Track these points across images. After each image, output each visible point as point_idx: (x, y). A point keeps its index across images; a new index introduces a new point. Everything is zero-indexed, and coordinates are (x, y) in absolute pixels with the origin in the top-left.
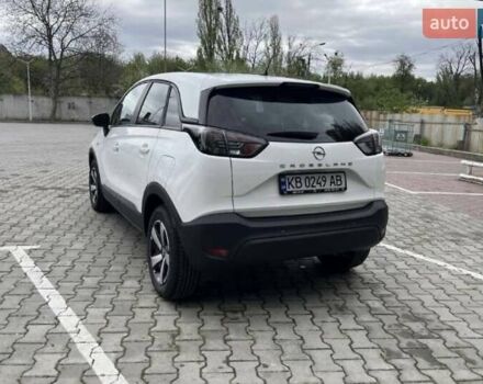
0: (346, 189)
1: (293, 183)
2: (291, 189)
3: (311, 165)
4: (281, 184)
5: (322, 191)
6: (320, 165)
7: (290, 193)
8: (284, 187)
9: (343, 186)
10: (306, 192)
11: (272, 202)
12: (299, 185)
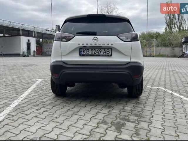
0: (111, 55)
1: (86, 52)
2: (84, 54)
3: (91, 44)
4: (80, 52)
5: (99, 55)
6: (95, 44)
7: (83, 55)
8: (81, 53)
9: (110, 54)
10: (91, 55)
11: (76, 58)
12: (88, 52)
